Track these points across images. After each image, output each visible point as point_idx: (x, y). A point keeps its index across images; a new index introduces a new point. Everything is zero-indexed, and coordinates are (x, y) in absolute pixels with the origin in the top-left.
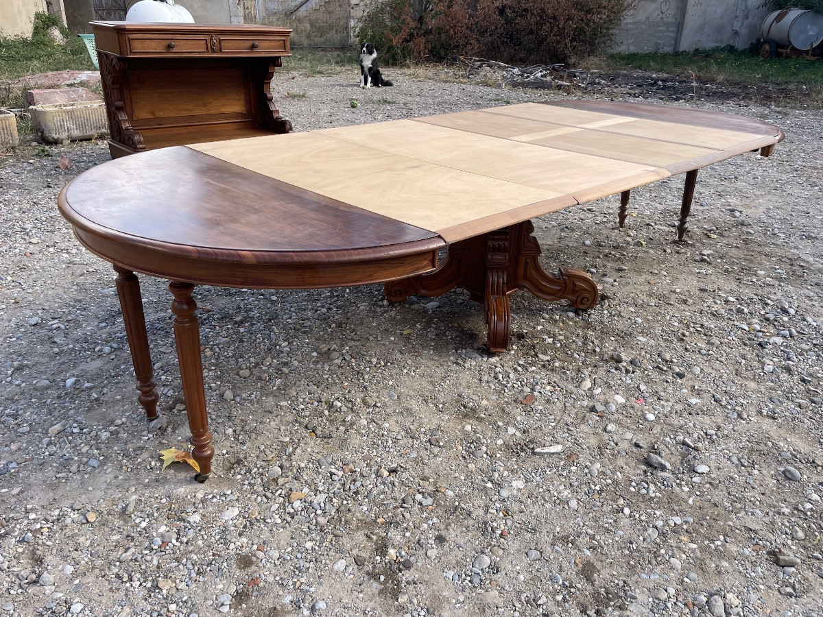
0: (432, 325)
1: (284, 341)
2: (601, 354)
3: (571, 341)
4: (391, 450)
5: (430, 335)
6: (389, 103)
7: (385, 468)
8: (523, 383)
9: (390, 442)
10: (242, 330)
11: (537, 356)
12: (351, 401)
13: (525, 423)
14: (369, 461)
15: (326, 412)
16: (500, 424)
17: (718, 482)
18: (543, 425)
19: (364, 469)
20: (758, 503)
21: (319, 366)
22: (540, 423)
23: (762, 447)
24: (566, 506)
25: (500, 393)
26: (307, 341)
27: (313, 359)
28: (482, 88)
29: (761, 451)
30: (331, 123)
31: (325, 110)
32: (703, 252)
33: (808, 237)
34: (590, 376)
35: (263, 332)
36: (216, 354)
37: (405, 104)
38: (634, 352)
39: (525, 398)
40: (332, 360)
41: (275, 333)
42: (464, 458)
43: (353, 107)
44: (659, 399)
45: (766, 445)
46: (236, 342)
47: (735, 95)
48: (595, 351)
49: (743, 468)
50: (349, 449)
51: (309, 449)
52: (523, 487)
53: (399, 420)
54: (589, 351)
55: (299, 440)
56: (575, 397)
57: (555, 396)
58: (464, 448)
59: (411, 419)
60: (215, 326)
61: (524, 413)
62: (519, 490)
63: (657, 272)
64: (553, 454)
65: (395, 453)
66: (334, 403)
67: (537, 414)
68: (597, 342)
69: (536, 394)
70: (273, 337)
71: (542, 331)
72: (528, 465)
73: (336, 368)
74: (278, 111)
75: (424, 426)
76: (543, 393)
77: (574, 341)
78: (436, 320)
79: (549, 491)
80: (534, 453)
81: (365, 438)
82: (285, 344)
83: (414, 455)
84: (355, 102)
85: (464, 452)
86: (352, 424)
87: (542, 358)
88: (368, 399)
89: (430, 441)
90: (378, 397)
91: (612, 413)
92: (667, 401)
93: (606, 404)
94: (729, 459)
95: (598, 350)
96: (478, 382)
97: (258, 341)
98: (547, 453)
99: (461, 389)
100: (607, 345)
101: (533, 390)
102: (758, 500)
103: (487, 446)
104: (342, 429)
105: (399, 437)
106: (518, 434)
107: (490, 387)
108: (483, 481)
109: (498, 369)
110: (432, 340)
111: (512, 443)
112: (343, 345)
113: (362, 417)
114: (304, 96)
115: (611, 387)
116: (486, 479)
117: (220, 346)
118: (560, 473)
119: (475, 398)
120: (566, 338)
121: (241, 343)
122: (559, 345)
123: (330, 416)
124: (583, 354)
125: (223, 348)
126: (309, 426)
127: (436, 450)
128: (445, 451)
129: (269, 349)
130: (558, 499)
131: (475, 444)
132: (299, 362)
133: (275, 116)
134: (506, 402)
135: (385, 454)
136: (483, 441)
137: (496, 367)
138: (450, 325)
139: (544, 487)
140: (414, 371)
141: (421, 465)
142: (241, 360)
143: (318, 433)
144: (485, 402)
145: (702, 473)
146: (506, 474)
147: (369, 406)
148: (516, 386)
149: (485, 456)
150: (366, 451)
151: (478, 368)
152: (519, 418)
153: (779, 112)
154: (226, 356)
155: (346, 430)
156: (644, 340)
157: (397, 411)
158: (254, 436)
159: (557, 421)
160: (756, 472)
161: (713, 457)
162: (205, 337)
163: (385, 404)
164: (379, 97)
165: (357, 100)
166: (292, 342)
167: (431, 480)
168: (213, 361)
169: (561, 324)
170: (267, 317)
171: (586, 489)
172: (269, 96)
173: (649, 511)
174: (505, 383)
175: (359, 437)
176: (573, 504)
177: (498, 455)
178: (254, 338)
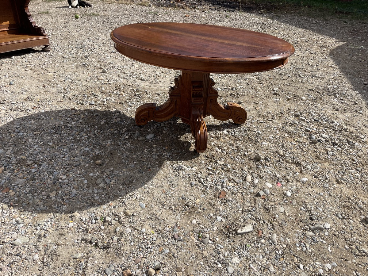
0: (154, 150)
1: (63, 175)
2: (249, 156)
3: (231, 150)
4: (152, 250)
5: (154, 157)
6: (96, 15)
7: (152, 268)
8: (216, 183)
9: (150, 243)
10: (33, 170)
11: (217, 163)
12: (117, 215)
13: (225, 211)
14: (139, 263)
15: (102, 227)
16: (212, 215)
17: (338, 233)
18: (235, 211)
19: (138, 271)
20: (361, 242)
21: (90, 191)
22: (233, 210)
23: (347, 204)
24: (268, 272)
25: (205, 192)
26: (79, 172)
27: (85, 186)
28: (141, 7)
29: (348, 206)
30: (66, 27)
31: (61, 20)
32: (274, 89)
33: (315, 77)
34: (249, 172)
35: (48, 170)
36: (18, 193)
37: (105, 16)
38: (264, 152)
39: (220, 193)
40: (98, 184)
41: (56, 170)
42: (198, 246)
43: (77, 18)
44: (288, 181)
45: (349, 202)
46: (30, 180)
47: (255, 8)
48: (245, 155)
49: (345, 220)
50: (124, 255)
51: (96, 262)
52: (239, 262)
53: (151, 224)
54: (242, 155)
55: (87, 254)
56: (246, 188)
57: (235, 189)
58: (196, 238)
59: (158, 221)
60: (14, 170)
61: (222, 205)
62: (238, 265)
63: (257, 102)
64: (248, 232)
65: (155, 252)
66: (106, 219)
67: (230, 204)
68: (244, 148)
69: (225, 189)
70: (56, 173)
71: (214, 145)
72: (237, 244)
73: (102, 190)
74: (35, 22)
75: (168, 226)
76: (228, 188)
77: (232, 150)
78: (154, 146)
79: (255, 261)
80: (237, 234)
81: (132, 244)
82: (65, 177)
83: (167, 251)
84: (77, 15)
85: (197, 241)
86: (122, 234)
87: (219, 163)
88: (127, 211)
89: (174, 237)
90: (134, 209)
91: (269, 195)
92: (293, 182)
93: (263, 189)
94: (337, 216)
95: (246, 153)
96: (191, 186)
97: (45, 177)
98: (245, 233)
99: (182, 194)
100: (250, 150)
101: (222, 187)
102: (360, 241)
103: (209, 234)
104: (115, 238)
105: (155, 239)
106: (224, 220)
107: (198, 189)
108: (215, 263)
109: (199, 175)
110: (156, 160)
111: (222, 228)
112: (102, 172)
113: (127, 226)
114: (47, 13)
115: (262, 178)
116: (216, 261)
117: (20, 186)
118: (257, 246)
119: (193, 198)
120: (228, 148)
121: (34, 181)
122: (225, 153)
123: (105, 229)
124: (240, 157)
125: (21, 186)
126: (93, 241)
127: (180, 244)
128: (185, 243)
129: (54, 183)
130: (262, 266)
131: (201, 233)
132: (77, 189)
133: (34, 25)
134: (210, 198)
135: (149, 255)
136: (206, 230)
137: (197, 174)
138: (164, 148)
139: (252, 260)
140: (152, 185)
141: (174, 258)
142: (36, 194)
143: (100, 244)
144: (198, 200)
145: (328, 229)
146: (226, 254)
147: (130, 216)
148: (212, 185)
149: (210, 241)
150: (135, 255)
151: (187, 176)
152: (221, 209)
153: (276, 16)
154: (25, 193)
155: (119, 240)
156: (266, 144)
157: (148, 218)
158: (55, 257)
159: (242, 207)
160: (351, 221)
161: (329, 216)
162: (8, 180)
163: (139, 213)
164: (90, 12)
165: (78, 14)
166: (69, 175)
167: (183, 270)
168: (16, 199)
169: (222, 140)
170: (49, 158)
171: (274, 255)
172: (28, 13)
173: (312, 263)
174: (206, 184)
175: (128, 243)
176: (272, 269)
177: (217, 239)
178: (42, 176)
